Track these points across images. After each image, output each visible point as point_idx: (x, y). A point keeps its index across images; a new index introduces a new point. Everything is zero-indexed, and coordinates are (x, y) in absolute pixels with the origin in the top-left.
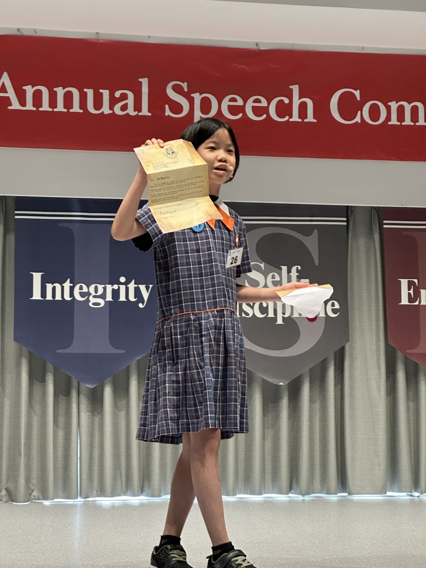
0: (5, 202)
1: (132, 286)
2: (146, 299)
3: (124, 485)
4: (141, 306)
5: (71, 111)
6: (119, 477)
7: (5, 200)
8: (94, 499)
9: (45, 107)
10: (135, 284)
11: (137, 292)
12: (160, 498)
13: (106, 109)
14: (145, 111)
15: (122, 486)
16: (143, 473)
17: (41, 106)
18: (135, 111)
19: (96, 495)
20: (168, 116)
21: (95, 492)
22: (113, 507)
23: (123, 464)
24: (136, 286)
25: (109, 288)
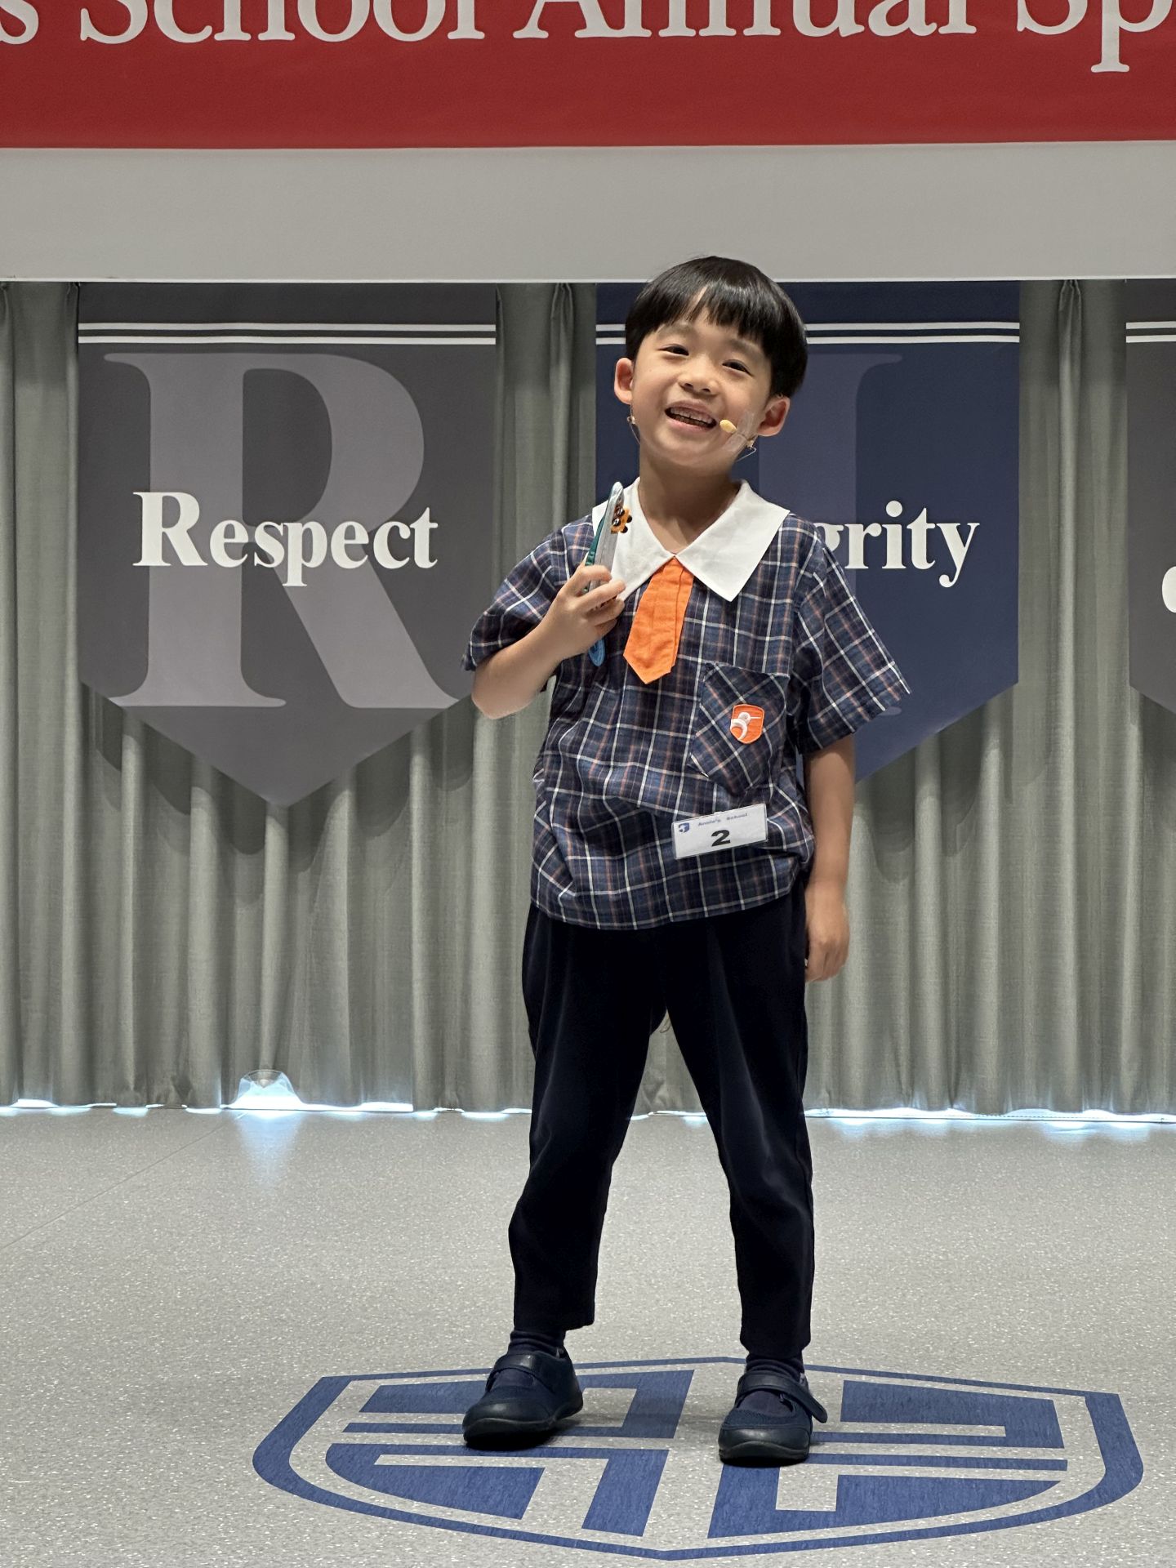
0: (574, 301)
1: (920, 527)
2: (959, 565)
3: (904, 1078)
4: (945, 581)
5: (747, 32)
6: (888, 1055)
7: (574, 297)
8: (823, 1112)
9: (677, 26)
10: (929, 521)
11: (935, 541)
12: (1002, 1117)
13: (845, 23)
14: (958, 22)
15: (900, 1083)
16: (958, 1046)
17: (666, 25)
18: (928, 22)
19: (827, 1102)
20: (1026, 29)
21: (824, 1094)
22: (873, 1139)
23: (902, 1021)
24: (932, 526)
25: (857, 533)
